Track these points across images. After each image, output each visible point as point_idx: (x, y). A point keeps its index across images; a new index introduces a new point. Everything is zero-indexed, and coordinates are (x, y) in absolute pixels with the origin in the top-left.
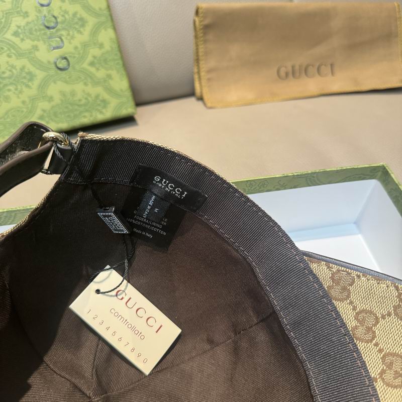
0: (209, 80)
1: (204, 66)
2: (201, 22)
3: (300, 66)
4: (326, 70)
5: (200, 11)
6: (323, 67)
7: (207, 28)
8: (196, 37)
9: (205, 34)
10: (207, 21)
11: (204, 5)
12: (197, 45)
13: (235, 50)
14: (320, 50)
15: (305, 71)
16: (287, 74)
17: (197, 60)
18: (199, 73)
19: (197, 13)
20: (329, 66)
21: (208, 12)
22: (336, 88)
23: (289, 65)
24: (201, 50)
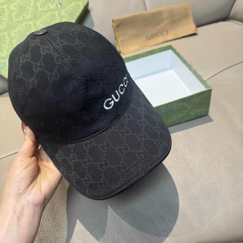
0: (122, 45)
1: (119, 40)
2: (115, 24)
3: (154, 34)
4: (165, 33)
5: (114, 21)
6: (163, 32)
7: (118, 26)
8: (114, 30)
9: (117, 29)
10: (117, 24)
11: (115, 18)
12: (115, 33)
13: (129, 32)
14: (160, 26)
15: (157, 35)
16: (150, 38)
17: (116, 39)
18: (118, 43)
19: (113, 21)
20: (166, 32)
21: (117, 20)
22: (169, 39)
23: (150, 34)
24: (117, 35)
